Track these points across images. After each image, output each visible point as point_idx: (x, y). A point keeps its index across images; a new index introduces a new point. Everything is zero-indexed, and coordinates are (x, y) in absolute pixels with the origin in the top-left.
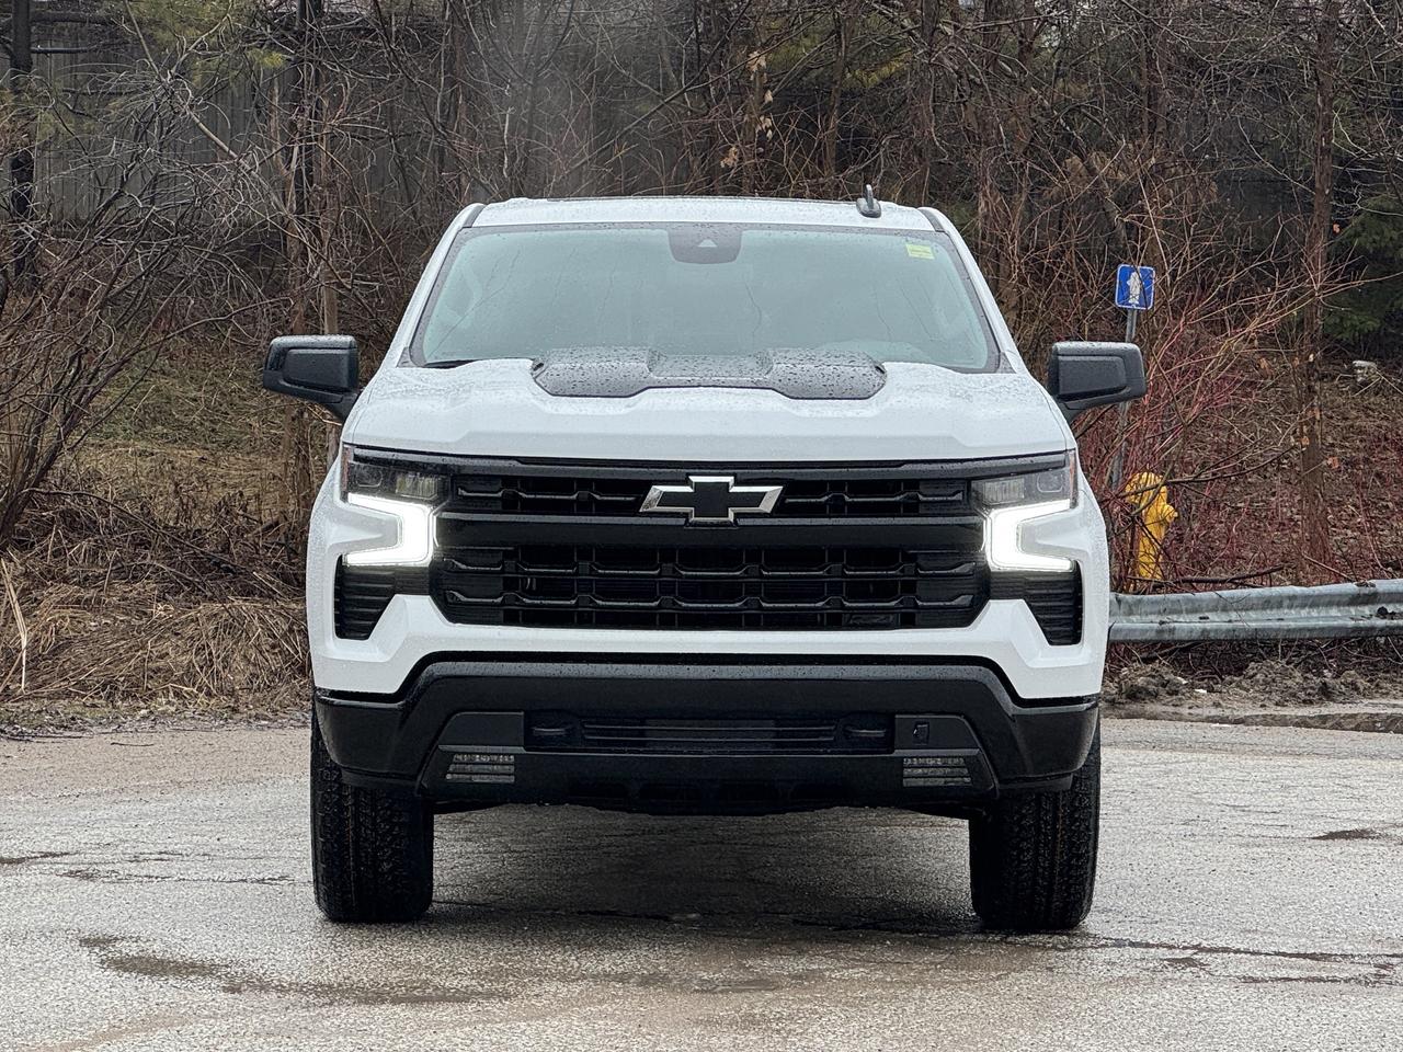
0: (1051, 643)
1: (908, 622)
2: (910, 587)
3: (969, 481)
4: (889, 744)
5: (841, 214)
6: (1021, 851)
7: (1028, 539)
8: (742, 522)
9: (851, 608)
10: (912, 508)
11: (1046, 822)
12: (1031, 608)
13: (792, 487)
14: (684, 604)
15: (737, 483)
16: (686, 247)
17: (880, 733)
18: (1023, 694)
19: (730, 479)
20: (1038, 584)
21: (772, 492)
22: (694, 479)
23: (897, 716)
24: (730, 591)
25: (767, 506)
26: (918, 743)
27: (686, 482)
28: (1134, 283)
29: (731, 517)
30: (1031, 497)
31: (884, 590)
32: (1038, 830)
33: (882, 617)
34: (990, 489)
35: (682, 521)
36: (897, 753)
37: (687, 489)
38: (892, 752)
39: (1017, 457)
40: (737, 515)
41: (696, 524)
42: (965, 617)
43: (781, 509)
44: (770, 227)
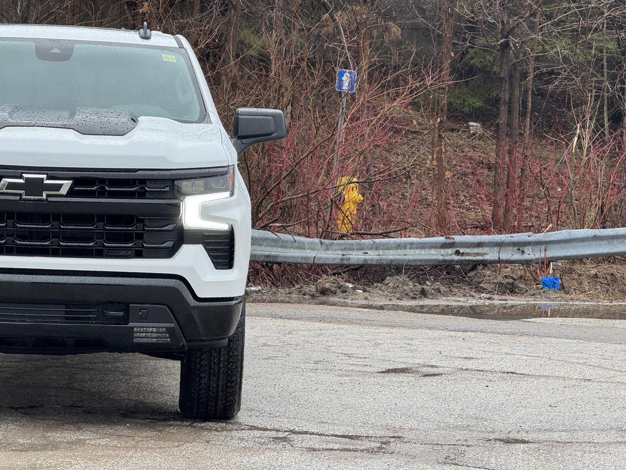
0: (216, 268)
1: (139, 254)
2: (140, 236)
3: (173, 181)
4: (126, 319)
5: (129, 37)
6: (201, 378)
7: (206, 212)
8: (50, 199)
9: (109, 247)
10: (142, 195)
11: (214, 363)
12: (206, 249)
13: (77, 181)
14: (18, 242)
15: (48, 178)
16: (44, 52)
17: (121, 314)
18: (200, 295)
19: (44, 176)
20: (210, 237)
21: (67, 184)
22: (25, 176)
23: (130, 305)
24: (43, 236)
25: (64, 191)
26: (142, 319)
27: (21, 177)
28: (346, 79)
29: (44, 197)
30: (208, 190)
31: (127, 237)
32: (210, 368)
33: (125, 251)
34: (185, 185)
35: (18, 198)
36: (131, 324)
37: (21, 181)
38: (128, 323)
39: (200, 168)
40: (48, 196)
41: (25, 200)
42: (170, 253)
43: (71, 193)
44: (90, 42)
